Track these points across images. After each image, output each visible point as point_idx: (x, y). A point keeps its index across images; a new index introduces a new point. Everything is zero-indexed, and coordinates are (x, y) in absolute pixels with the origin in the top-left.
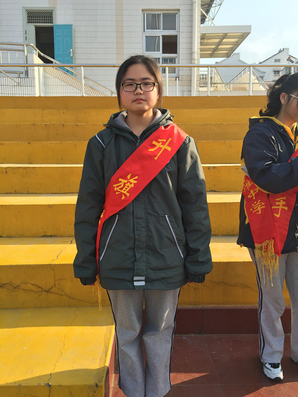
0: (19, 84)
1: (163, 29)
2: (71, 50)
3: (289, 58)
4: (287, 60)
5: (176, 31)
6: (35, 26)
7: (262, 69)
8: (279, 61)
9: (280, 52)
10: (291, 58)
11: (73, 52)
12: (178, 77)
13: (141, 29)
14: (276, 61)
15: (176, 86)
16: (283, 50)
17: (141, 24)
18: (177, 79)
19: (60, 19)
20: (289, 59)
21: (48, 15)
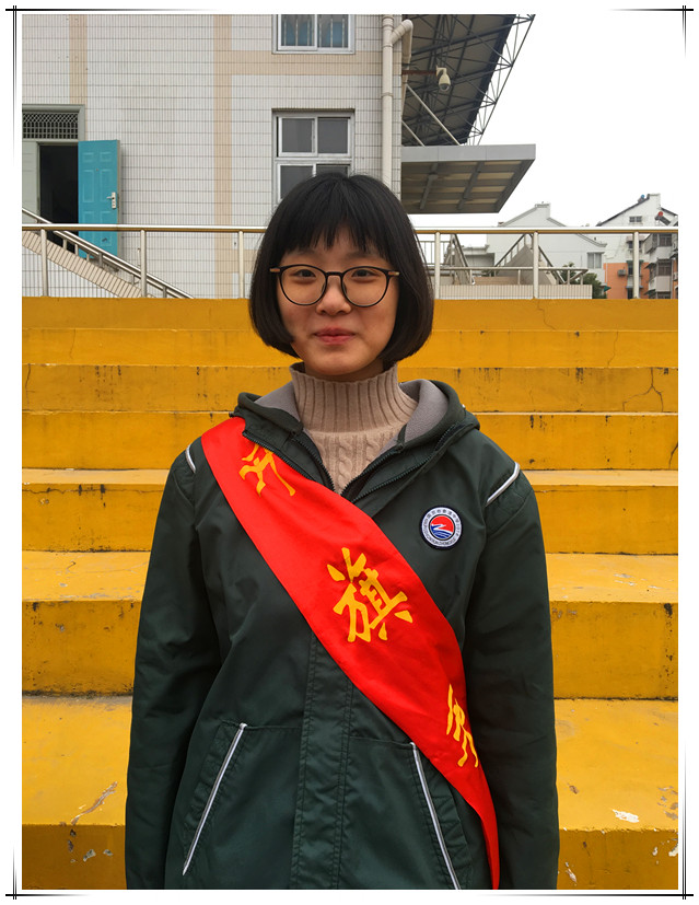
1: (319, 152)
2: (114, 195)
3: (660, 214)
4: (656, 219)
5: (348, 155)
6: (39, 143)
7: (601, 238)
8: (639, 219)
9: (642, 200)
10: (665, 215)
11: (118, 197)
13: (269, 151)
14: (632, 220)
16: (648, 198)
17: (268, 139)
19: (94, 130)
20: (660, 218)
21: (66, 120)
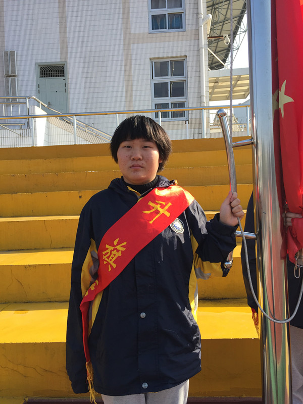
0: (20, 135)
1: (171, 76)
5: (184, 76)
12: (188, 121)
15: (186, 129)
18: (187, 122)
19: (71, 72)
21: (59, 69)
